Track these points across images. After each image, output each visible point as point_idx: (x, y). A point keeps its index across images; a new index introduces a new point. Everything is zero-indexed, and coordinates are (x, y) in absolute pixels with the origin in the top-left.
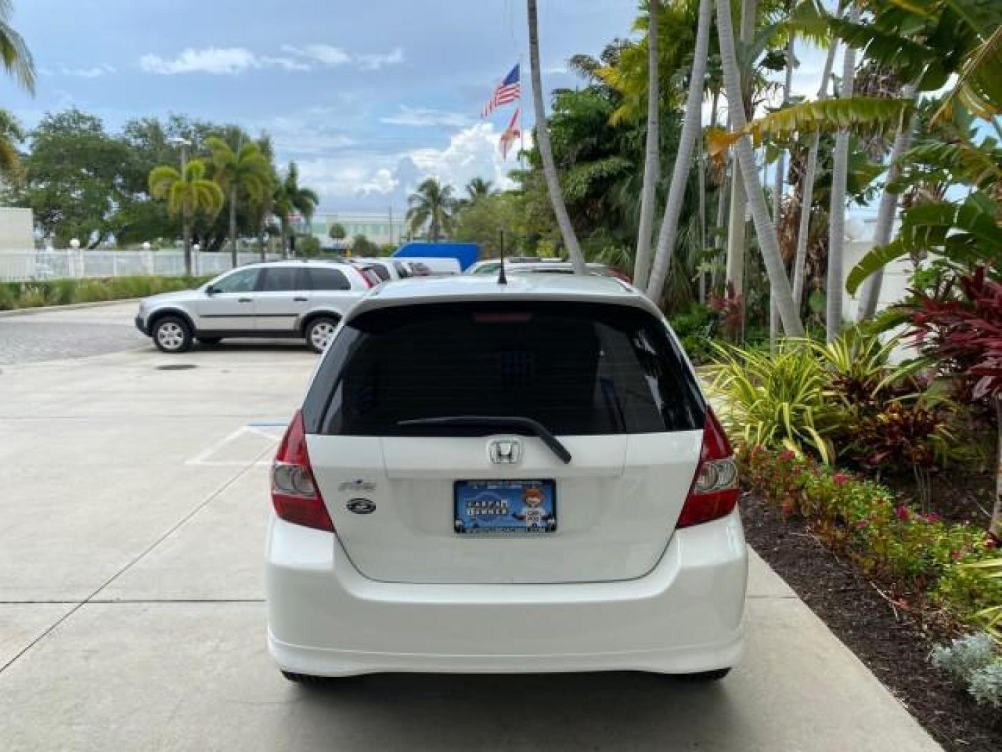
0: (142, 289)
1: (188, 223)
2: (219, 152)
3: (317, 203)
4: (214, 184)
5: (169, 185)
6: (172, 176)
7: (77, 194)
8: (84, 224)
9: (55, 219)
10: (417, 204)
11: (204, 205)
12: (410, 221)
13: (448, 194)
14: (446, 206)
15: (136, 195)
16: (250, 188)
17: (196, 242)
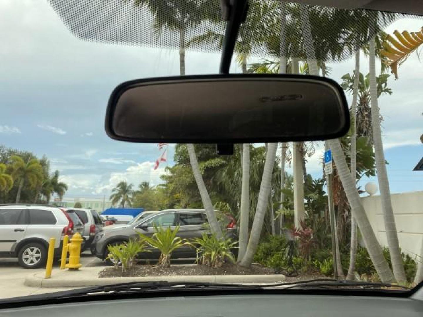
2: (16, 162)
3: (67, 190)
4: (10, 177)
10: (116, 192)
11: (1, 186)
12: (112, 200)
13: (131, 188)
14: (129, 194)
16: (31, 180)
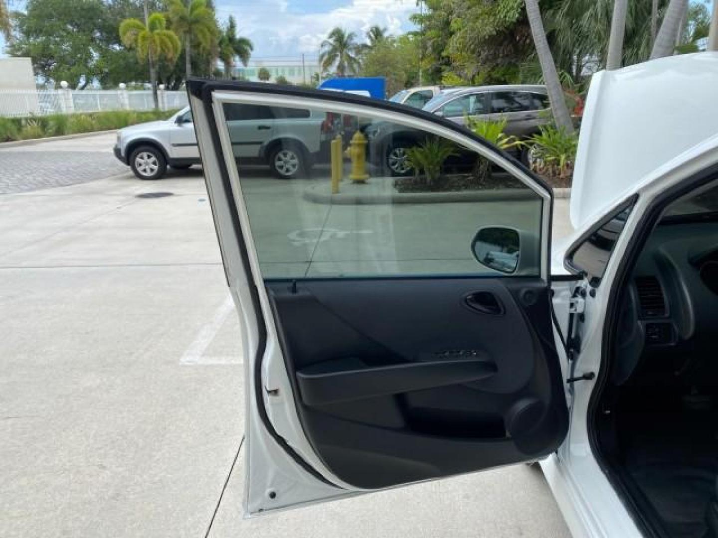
0: (120, 121)
1: (153, 67)
2: (173, 7)
3: (252, 49)
4: (171, 33)
5: (136, 35)
6: (138, 27)
7: (66, 47)
8: (73, 70)
9: (51, 67)
10: (327, 48)
11: (166, 51)
12: (322, 62)
13: (352, 39)
14: (350, 49)
15: (111, 45)
16: (200, 36)
17: (160, 83)
